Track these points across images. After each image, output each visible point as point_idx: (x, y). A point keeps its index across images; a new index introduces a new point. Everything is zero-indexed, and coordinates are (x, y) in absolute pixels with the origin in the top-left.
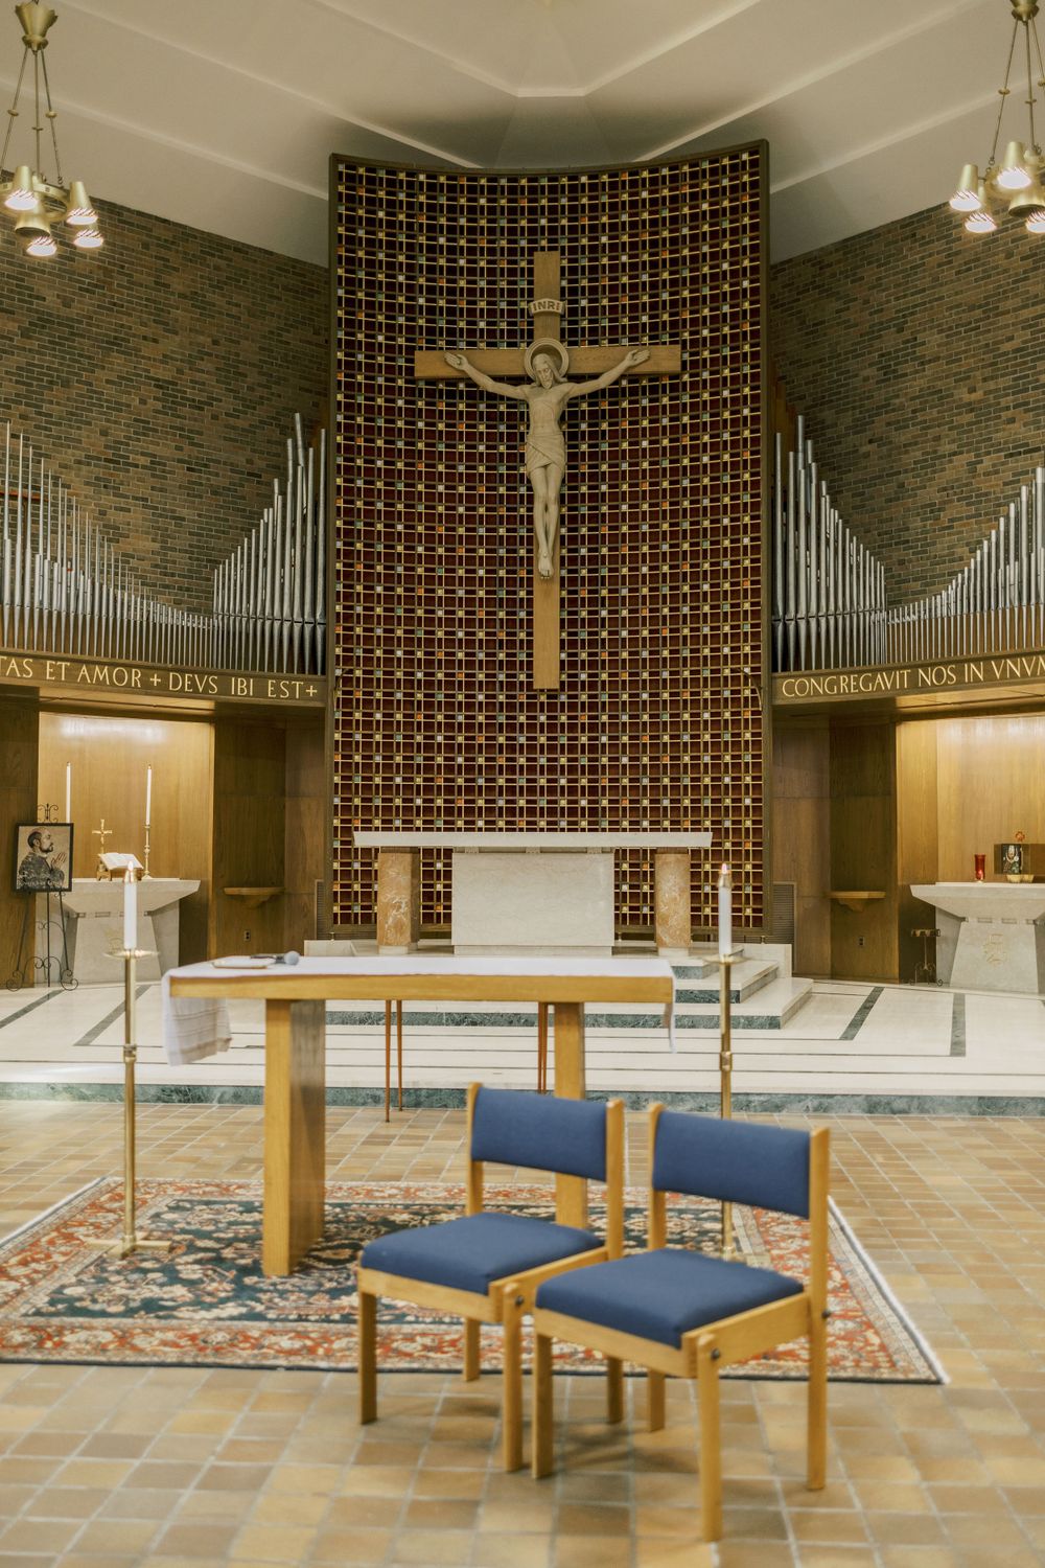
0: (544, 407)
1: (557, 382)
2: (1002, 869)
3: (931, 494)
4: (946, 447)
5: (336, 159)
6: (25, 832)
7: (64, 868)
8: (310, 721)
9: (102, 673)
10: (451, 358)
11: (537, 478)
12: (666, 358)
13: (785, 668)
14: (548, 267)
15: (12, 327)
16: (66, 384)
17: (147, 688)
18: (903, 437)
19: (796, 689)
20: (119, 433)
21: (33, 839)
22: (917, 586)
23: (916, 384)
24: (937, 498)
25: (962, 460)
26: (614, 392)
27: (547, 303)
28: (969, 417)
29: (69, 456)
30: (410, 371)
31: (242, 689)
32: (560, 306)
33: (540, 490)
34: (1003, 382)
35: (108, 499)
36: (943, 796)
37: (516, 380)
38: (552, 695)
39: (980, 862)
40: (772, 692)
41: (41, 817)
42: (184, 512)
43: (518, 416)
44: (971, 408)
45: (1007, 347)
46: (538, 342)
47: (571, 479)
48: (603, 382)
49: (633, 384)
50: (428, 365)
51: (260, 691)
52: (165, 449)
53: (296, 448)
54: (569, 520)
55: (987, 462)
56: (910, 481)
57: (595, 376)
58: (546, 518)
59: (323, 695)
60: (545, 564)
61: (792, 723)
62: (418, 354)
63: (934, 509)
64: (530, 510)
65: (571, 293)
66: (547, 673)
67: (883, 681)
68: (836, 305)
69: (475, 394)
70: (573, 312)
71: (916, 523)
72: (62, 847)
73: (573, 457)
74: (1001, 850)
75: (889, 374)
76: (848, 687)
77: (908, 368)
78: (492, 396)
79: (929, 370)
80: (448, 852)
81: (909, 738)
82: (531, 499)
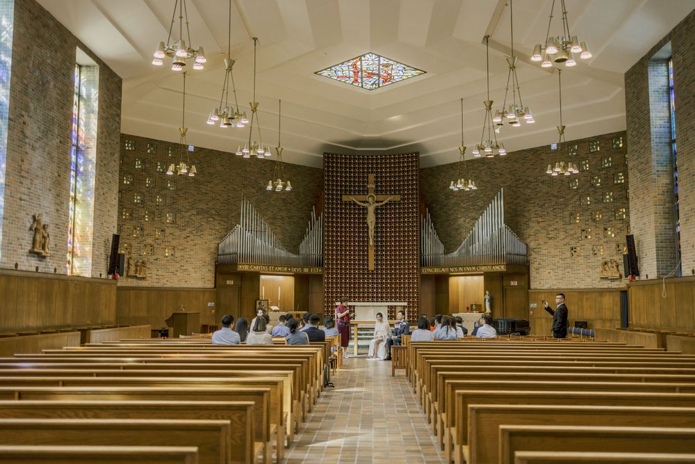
0: (371, 210)
1: (373, 203)
2: (472, 310)
3: (456, 226)
4: (459, 216)
5: (325, 153)
6: (258, 302)
7: (267, 310)
8: (319, 277)
9: (280, 268)
10: (350, 197)
11: (369, 224)
12: (398, 198)
13: (424, 266)
14: (372, 177)
15: (254, 191)
16: (265, 202)
17: (288, 271)
18: (450, 213)
19: (425, 271)
20: (275, 212)
21: (260, 303)
22: (453, 246)
23: (453, 201)
24: (458, 227)
25: (462, 219)
26: (386, 204)
27: (371, 186)
28: (463, 210)
29: (266, 218)
30: (341, 199)
31: (306, 270)
32: (374, 186)
33: (370, 227)
34: (470, 203)
35: (273, 227)
36: (460, 294)
37: (363, 202)
38: (372, 271)
39: (468, 308)
40: (421, 271)
41: (261, 298)
42: (288, 228)
43: (365, 209)
44: (464, 208)
45: (471, 196)
46: (370, 194)
47: (377, 223)
48: (384, 203)
49: (390, 203)
50: (345, 198)
51: (310, 271)
52: (284, 214)
53: (313, 215)
54: (376, 232)
55: (467, 221)
56: (452, 223)
57: (382, 202)
58: (371, 233)
59: (322, 271)
60: (371, 243)
61: (425, 278)
62: (343, 196)
63: (457, 229)
64: (368, 229)
65: (376, 182)
66: (372, 267)
67: (443, 270)
68: (436, 180)
69: (355, 204)
70: (376, 186)
71: (453, 232)
72: (266, 305)
73: (377, 218)
74: (472, 305)
75: (447, 198)
76: (436, 270)
77: (451, 197)
78: (359, 206)
79: (455, 198)
80: (354, 306)
81: (452, 280)
82: (368, 227)
